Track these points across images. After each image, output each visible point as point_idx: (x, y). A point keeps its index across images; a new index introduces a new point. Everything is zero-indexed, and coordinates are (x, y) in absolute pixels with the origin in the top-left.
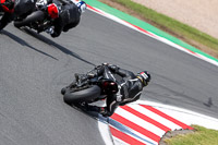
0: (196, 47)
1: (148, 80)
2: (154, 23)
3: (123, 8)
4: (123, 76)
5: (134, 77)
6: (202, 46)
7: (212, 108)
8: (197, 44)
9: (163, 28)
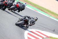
0: (50, 15)
1: (37, 19)
2: (39, 9)
3: (31, 5)
4: (31, 18)
5: (33, 19)
6: (52, 15)
7: (55, 32)
8: (51, 15)
9: (42, 10)
